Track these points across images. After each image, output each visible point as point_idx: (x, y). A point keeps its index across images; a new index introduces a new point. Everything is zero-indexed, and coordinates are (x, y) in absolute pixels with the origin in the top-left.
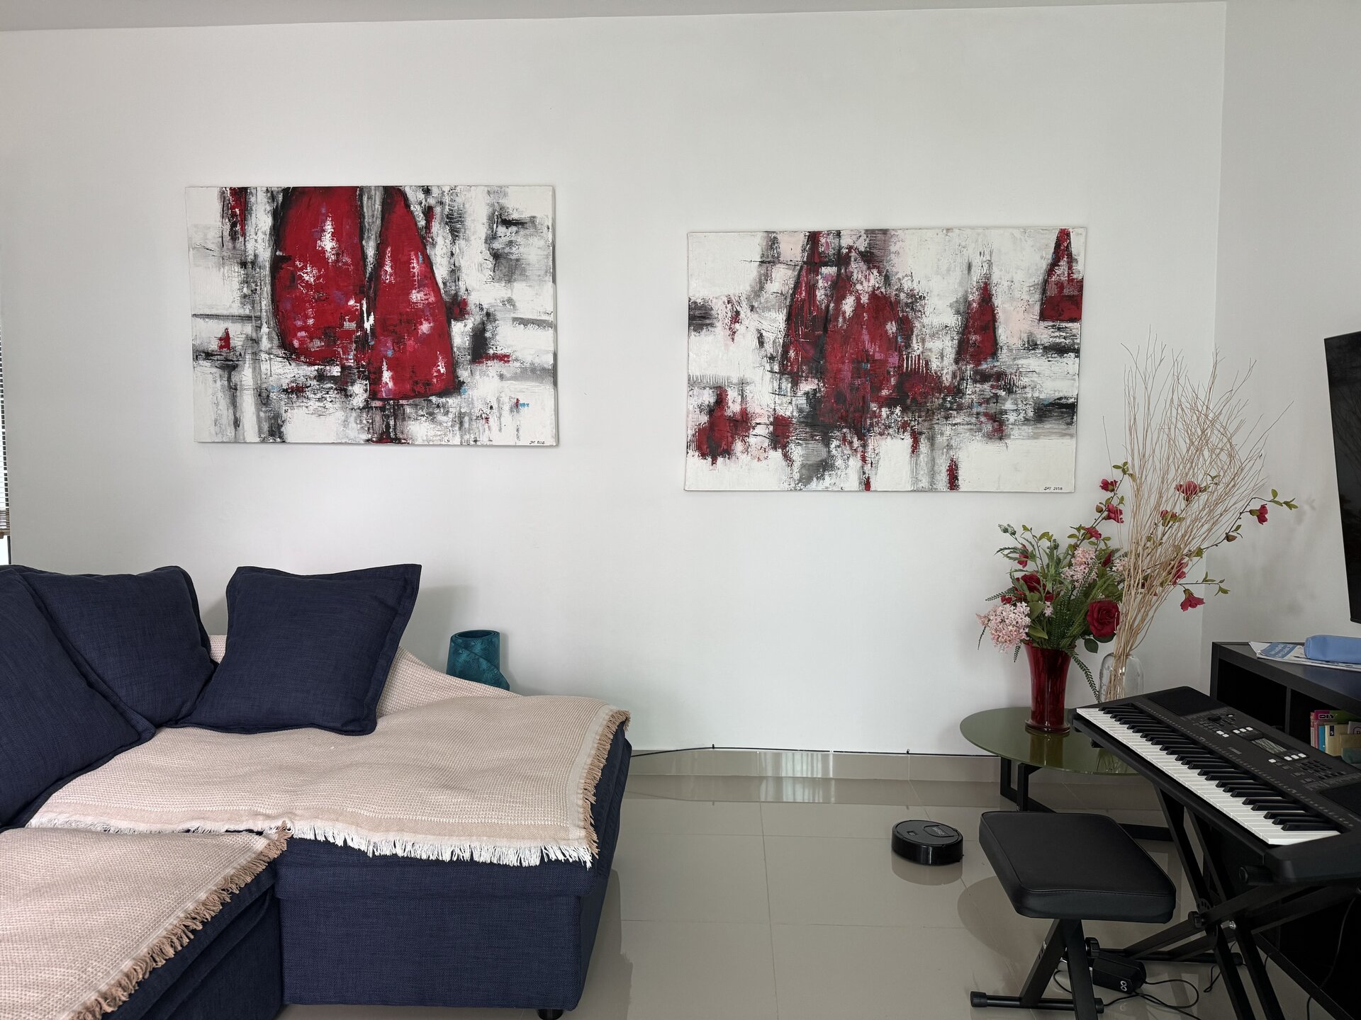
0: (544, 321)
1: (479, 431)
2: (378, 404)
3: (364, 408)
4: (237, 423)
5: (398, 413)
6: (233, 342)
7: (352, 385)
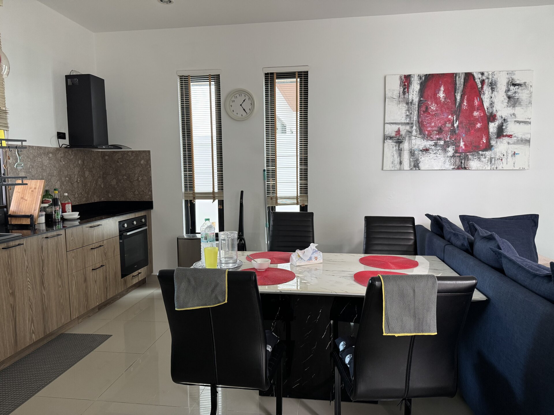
0: (527, 122)
1: (498, 164)
2: (458, 155)
3: (452, 156)
4: (401, 163)
5: (466, 158)
6: (401, 133)
7: (448, 148)
